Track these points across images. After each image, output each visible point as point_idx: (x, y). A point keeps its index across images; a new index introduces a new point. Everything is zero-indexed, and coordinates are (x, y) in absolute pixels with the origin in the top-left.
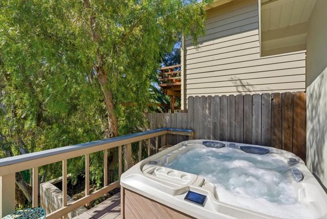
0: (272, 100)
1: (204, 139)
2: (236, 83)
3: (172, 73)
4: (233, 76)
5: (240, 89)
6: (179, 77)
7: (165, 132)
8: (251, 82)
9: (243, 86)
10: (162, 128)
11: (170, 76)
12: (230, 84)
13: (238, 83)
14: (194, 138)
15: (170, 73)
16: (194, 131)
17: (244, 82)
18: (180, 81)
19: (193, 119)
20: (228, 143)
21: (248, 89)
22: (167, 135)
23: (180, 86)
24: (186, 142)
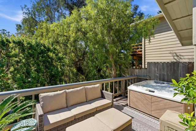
0: (188, 65)
1: (155, 80)
2: (173, 54)
3: (136, 47)
4: (171, 51)
5: (176, 58)
6: (141, 50)
7: (136, 77)
8: (182, 54)
9: (177, 56)
10: (134, 75)
11: (135, 49)
12: (170, 55)
13: (175, 54)
14: (150, 80)
15: (135, 47)
16: (150, 77)
17: (178, 54)
18: (141, 51)
19: (150, 72)
20: (166, 82)
21: (180, 58)
22: (137, 78)
23: (142, 54)
24: (147, 81)
